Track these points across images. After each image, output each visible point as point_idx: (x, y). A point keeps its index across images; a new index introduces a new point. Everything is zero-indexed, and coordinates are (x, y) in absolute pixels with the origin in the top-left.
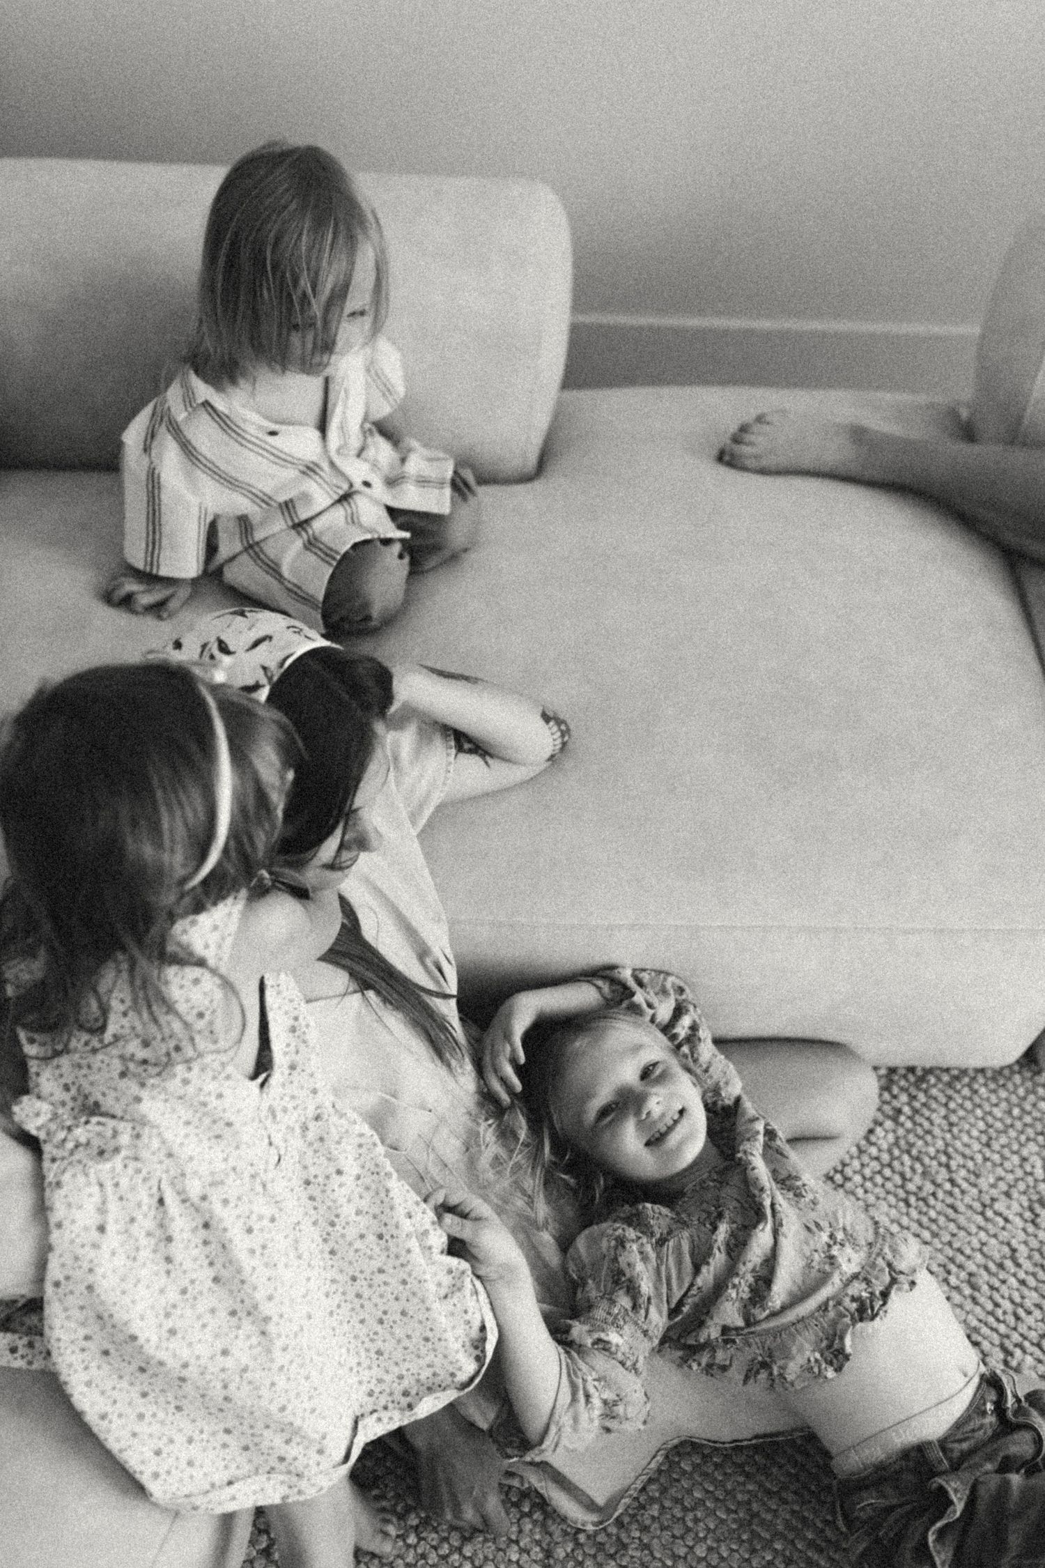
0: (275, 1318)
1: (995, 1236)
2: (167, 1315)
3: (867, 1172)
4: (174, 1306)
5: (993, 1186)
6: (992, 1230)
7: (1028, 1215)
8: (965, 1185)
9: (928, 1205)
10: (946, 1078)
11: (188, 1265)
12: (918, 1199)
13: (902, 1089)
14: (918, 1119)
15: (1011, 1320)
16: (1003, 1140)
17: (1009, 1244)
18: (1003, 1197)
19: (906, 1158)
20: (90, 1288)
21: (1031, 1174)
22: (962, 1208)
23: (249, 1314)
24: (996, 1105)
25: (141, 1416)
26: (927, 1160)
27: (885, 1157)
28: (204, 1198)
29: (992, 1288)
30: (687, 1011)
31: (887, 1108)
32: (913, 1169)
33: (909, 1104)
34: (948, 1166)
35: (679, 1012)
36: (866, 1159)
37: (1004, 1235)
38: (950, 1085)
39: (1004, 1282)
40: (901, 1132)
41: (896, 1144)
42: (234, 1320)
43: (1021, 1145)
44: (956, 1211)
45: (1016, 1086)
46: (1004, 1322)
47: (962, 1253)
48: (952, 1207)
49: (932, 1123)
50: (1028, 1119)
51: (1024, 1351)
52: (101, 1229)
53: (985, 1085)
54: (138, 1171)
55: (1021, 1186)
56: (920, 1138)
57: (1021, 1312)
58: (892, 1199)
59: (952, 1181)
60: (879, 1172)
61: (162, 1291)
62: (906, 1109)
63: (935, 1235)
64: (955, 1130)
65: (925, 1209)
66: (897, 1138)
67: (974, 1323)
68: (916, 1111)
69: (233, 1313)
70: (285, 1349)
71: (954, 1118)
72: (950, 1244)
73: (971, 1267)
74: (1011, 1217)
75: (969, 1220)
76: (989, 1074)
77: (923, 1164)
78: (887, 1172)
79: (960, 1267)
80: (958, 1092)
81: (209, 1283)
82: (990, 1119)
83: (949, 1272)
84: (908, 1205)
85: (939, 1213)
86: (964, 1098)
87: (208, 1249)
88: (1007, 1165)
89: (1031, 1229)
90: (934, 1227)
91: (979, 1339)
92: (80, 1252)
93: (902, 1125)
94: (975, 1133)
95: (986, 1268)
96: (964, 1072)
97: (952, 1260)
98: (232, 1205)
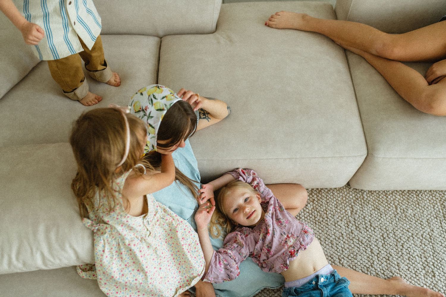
0: (148, 272)
1: (338, 231)
2: (122, 271)
3: (306, 216)
4: (123, 269)
5: (338, 218)
6: (337, 229)
7: (346, 225)
8: (330, 218)
9: (321, 224)
10: (326, 191)
11: (127, 259)
12: (318, 222)
13: (315, 194)
14: (319, 202)
15: (341, 252)
16: (341, 206)
17: (341, 233)
18: (340, 221)
19: (316, 212)
20: (101, 265)
21: (347, 215)
22: (330, 224)
23: (142, 271)
24: (339, 197)
25: (117, 293)
26: (321, 212)
27: (310, 212)
28: (129, 245)
29: (336, 244)
30: (256, 180)
31: (311, 199)
32: (317, 215)
33: (317, 198)
34: (326, 214)
35: (254, 180)
36: (305, 213)
37: (340, 231)
38: (327, 192)
39: (340, 242)
40: (314, 205)
41: (313, 208)
42: (138, 272)
43: (345, 207)
44: (328, 225)
45: (344, 192)
46: (339, 252)
47: (329, 236)
48: (327, 224)
49: (322, 203)
50: (347, 200)
51: (344, 259)
52: (104, 251)
53: (336, 192)
54: (113, 237)
55: (345, 218)
56: (319, 206)
57: (344, 250)
58: (312, 223)
59: (327, 217)
60: (309, 216)
61: (120, 265)
62: (316, 199)
63: (322, 231)
64: (328, 204)
65: (320, 225)
66: (313, 207)
67: (332, 253)
68: (319, 200)
69: (138, 270)
70: (151, 279)
71: (328, 201)
72: (326, 233)
73: (331, 239)
74: (342, 226)
75: (331, 227)
76: (337, 189)
77: (320, 213)
78: (311, 216)
79: (329, 239)
80: (330, 194)
81: (132, 263)
82: (337, 201)
83: (326, 241)
84: (316, 224)
85: (324, 226)
86: (331, 196)
87: (131, 256)
88: (341, 213)
89: (347, 229)
90: (322, 229)
91: (333, 257)
92: (98, 257)
93: (315, 203)
94: (333, 204)
95: (335, 239)
96: (331, 189)
97: (327, 237)
98: (136, 245)
